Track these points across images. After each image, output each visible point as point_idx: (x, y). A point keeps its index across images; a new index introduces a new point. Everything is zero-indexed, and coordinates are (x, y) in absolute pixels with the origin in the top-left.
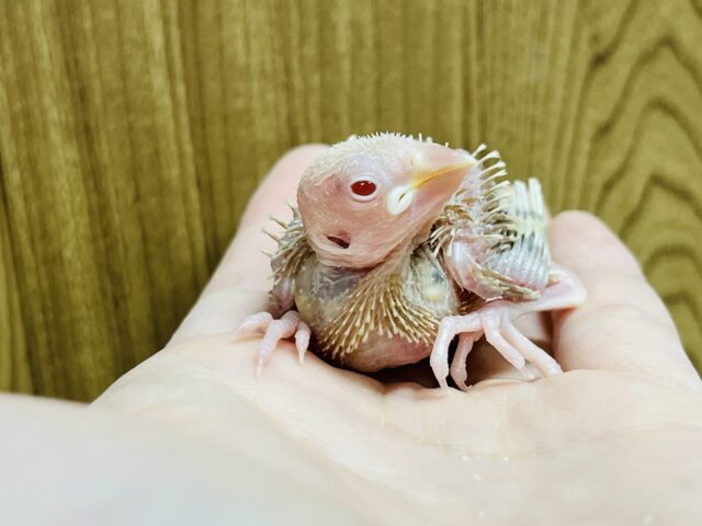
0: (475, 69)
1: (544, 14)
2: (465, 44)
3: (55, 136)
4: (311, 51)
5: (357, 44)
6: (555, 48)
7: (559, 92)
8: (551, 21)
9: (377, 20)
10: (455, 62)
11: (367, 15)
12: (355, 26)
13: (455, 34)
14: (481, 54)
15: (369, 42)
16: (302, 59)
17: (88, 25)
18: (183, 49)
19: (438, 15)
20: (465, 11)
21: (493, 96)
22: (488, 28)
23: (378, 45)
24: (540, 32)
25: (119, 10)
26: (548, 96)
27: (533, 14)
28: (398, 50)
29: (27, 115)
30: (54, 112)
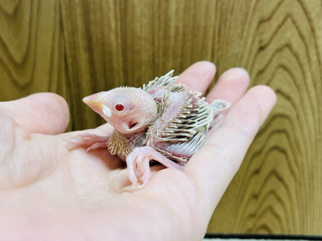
0: (216, 46)
1: (242, 31)
2: (214, 38)
3: (82, 50)
4: (161, 34)
5: (177, 33)
6: (246, 43)
7: (246, 57)
8: (245, 34)
9: (184, 27)
10: (210, 43)
11: (181, 25)
12: (177, 28)
13: (211, 34)
14: (219, 41)
15: (181, 33)
16: (158, 36)
17: (93, 18)
18: (121, 29)
19: (205, 27)
20: (215, 27)
21: (222, 56)
22: (222, 34)
23: (184, 34)
24: (241, 37)
25: (102, 15)
26: (242, 58)
27: (239, 31)
28: (190, 37)
29: (74, 43)
30: (81, 43)
